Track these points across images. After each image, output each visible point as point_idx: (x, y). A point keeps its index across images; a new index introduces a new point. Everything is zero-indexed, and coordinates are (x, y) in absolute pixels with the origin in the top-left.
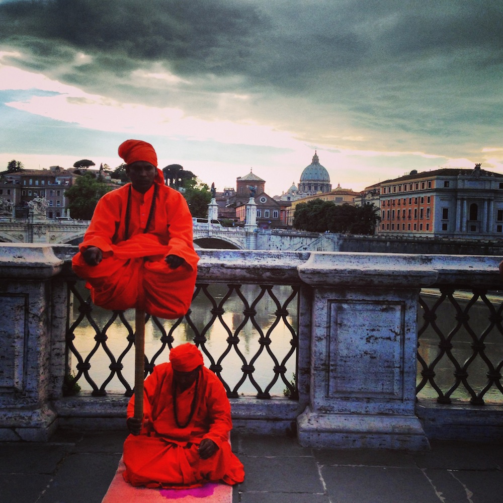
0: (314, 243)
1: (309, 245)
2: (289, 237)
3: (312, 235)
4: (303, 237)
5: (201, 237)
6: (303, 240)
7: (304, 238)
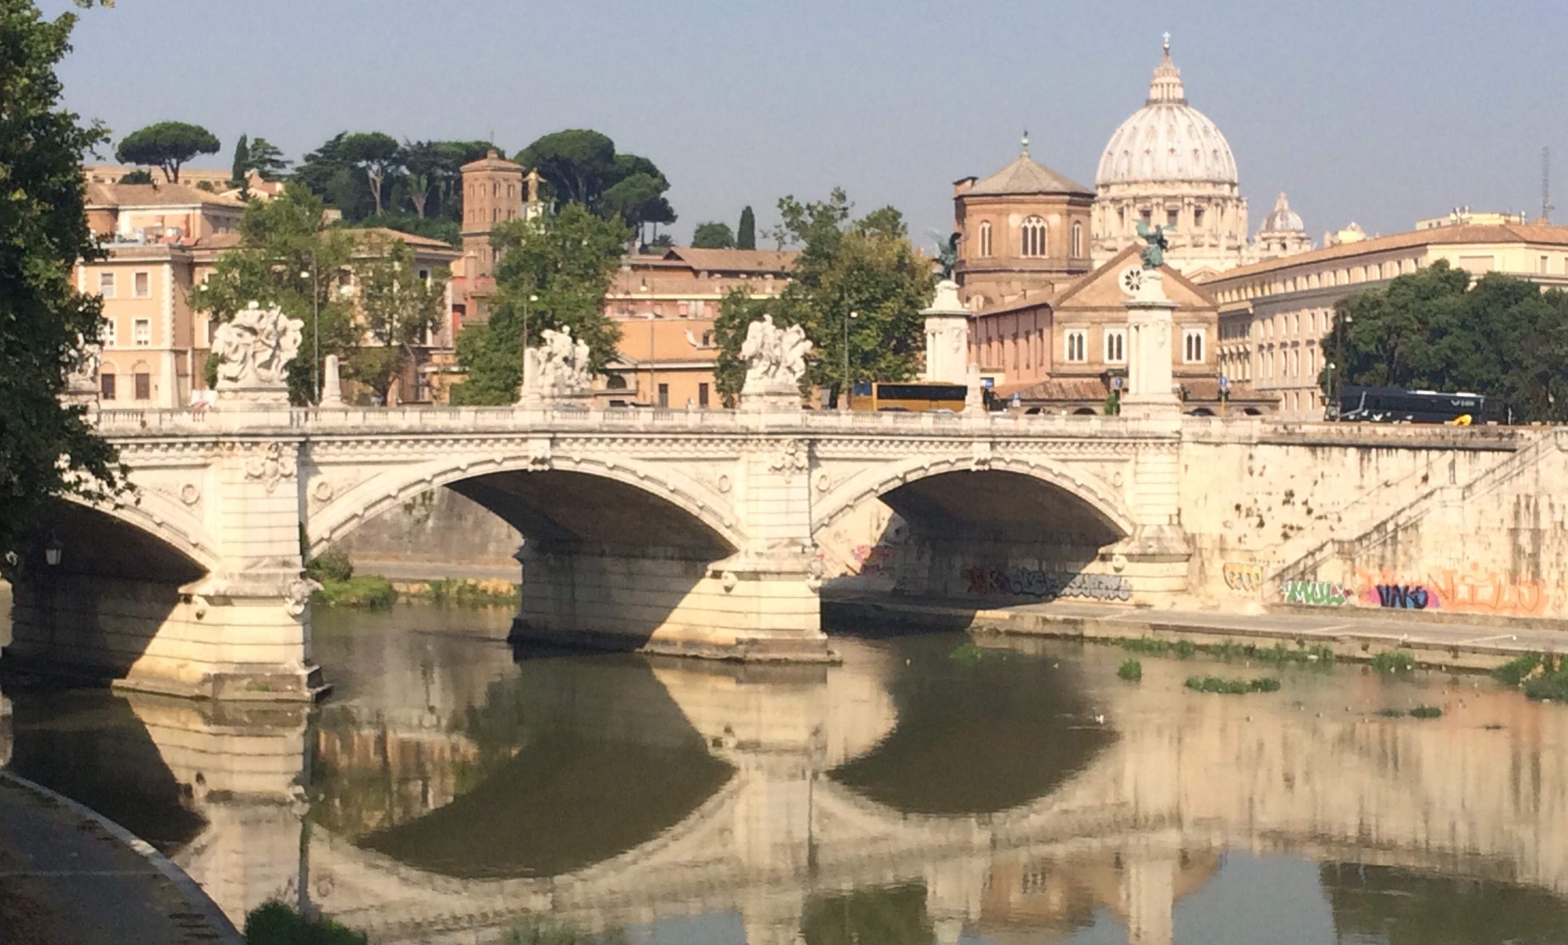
0: (1499, 474)
1: (1469, 487)
2: (1352, 451)
3: (1479, 441)
4: (1428, 449)
5: (944, 468)
6: (1429, 464)
7: (1434, 454)
